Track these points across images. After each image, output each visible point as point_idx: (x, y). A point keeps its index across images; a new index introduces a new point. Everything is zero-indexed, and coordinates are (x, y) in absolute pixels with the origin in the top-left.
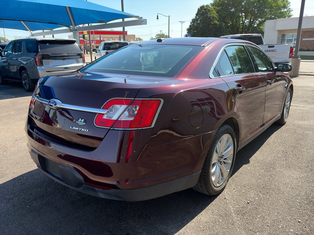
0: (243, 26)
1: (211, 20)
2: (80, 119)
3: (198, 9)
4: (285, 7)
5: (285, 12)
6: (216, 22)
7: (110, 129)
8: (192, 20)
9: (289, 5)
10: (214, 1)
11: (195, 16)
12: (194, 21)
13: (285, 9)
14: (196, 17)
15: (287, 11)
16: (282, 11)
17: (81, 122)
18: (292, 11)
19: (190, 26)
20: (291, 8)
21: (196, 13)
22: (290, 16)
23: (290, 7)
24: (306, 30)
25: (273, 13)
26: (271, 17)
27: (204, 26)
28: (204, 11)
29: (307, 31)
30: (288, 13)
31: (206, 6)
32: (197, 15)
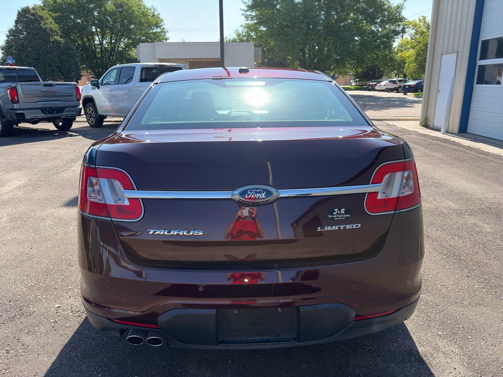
0: (101, 49)
1: (49, 34)
2: (336, 210)
3: (19, 12)
4: (157, 26)
5: (159, 33)
6: (58, 38)
7: (394, 213)
8: (10, 31)
9: (162, 24)
10: (42, 1)
11: (14, 24)
12: (13, 33)
13: (159, 29)
14: (16, 26)
15: (162, 32)
16: (154, 31)
17: (340, 214)
18: (167, 32)
19: (8, 42)
20: (166, 28)
21: (16, 19)
22: (166, 39)
23: (164, 27)
24: (195, 60)
25: (143, 32)
26: (140, 38)
27: (38, 44)
28: (32, 18)
29: (195, 62)
30: (163, 34)
31: (34, 9)
32: (17, 22)
